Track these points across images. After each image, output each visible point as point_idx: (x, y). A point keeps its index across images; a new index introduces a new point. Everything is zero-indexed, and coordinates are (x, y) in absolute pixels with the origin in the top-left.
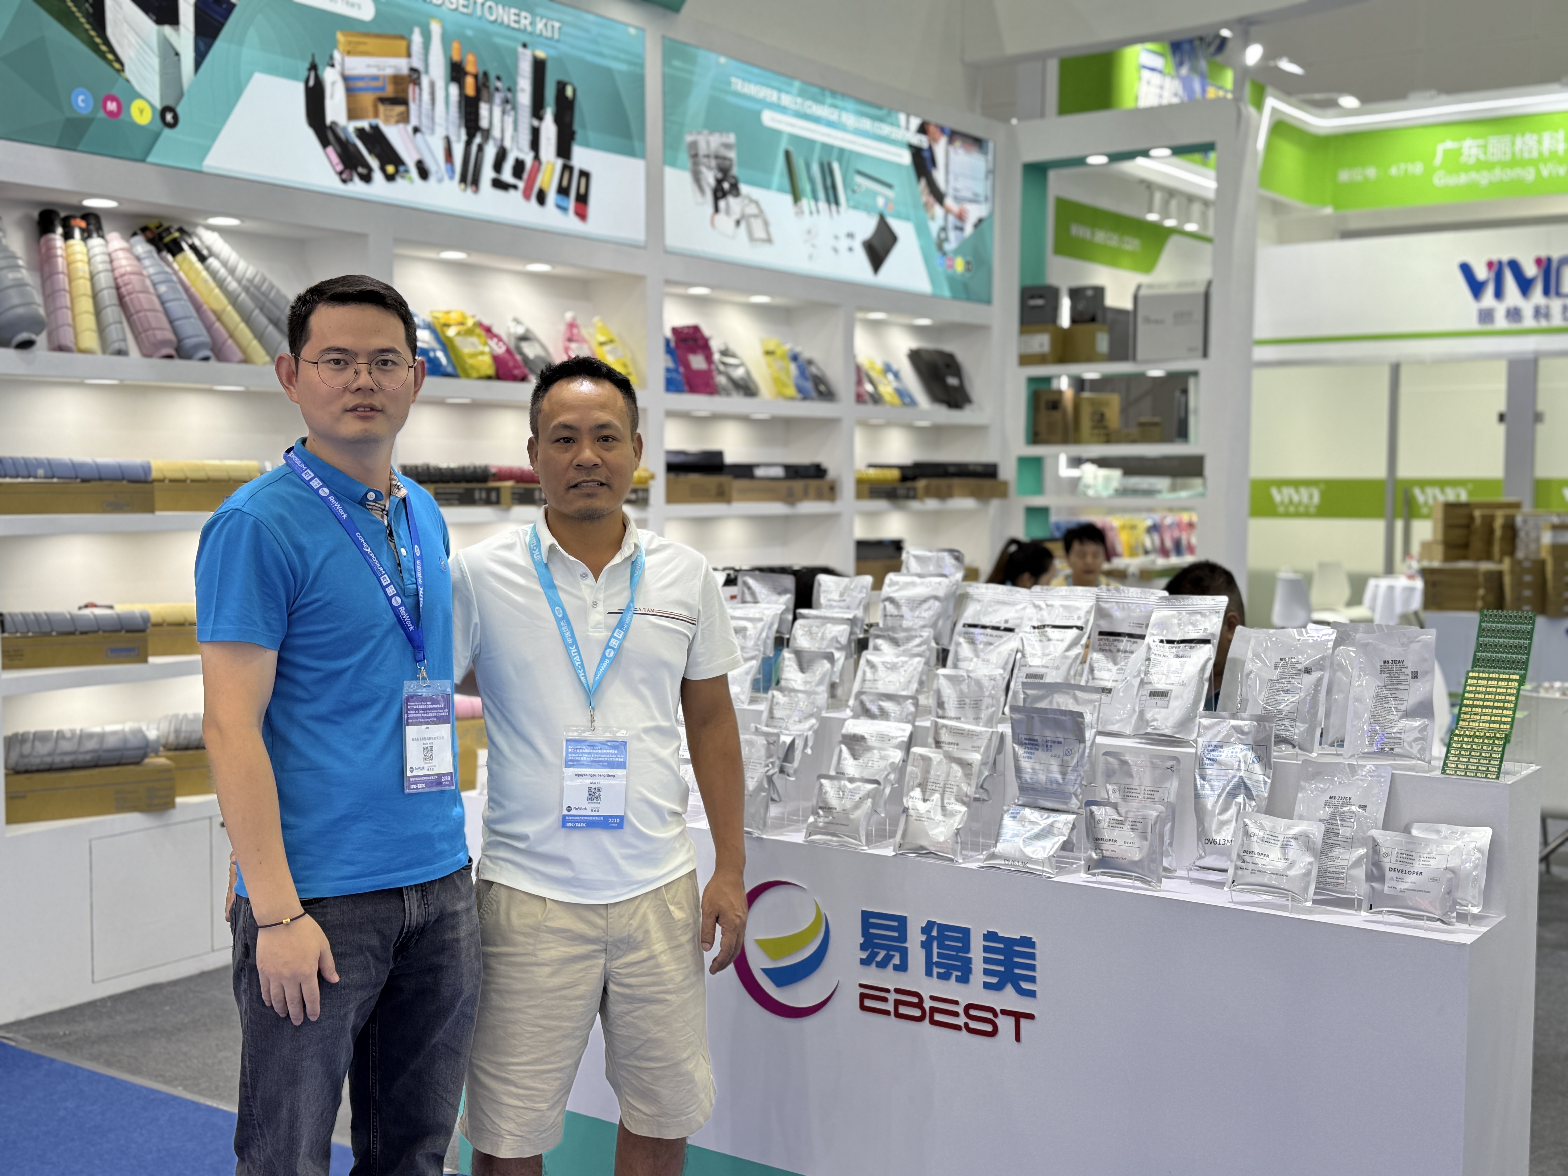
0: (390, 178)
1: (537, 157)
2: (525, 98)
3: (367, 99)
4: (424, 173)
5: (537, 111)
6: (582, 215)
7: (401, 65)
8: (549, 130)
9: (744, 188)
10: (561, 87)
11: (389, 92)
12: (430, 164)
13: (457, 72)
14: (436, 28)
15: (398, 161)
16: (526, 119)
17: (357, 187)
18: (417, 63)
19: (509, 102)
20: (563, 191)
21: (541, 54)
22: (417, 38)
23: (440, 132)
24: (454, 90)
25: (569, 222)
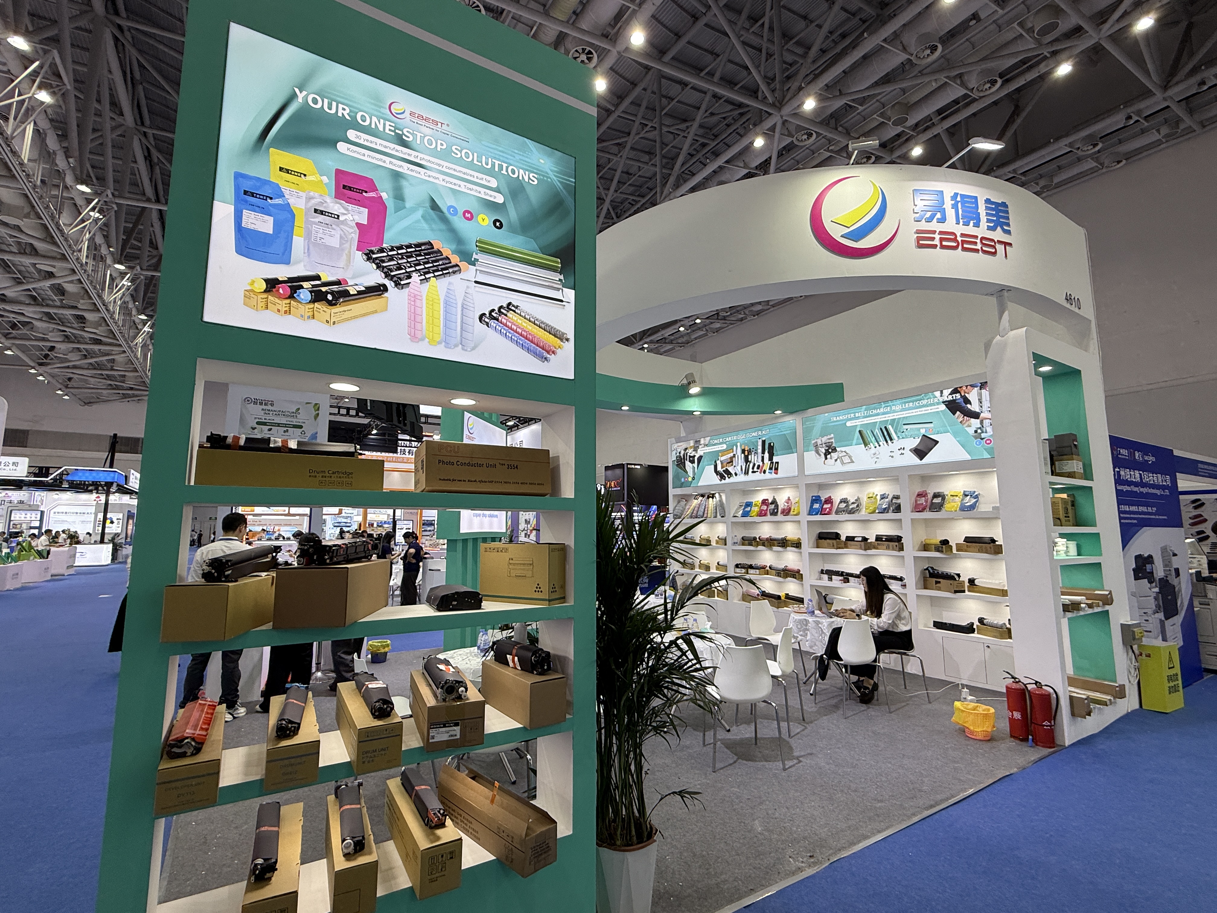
0: (729, 478)
1: (763, 463)
2: (760, 451)
3: (725, 464)
4: (736, 474)
5: (763, 452)
6: (776, 473)
7: (732, 455)
8: (766, 455)
9: (838, 449)
10: (770, 444)
11: (729, 461)
12: (737, 473)
13: (743, 451)
14: (739, 444)
15: (731, 474)
16: (760, 455)
17: (723, 481)
18: (735, 453)
19: (756, 453)
20: (771, 469)
21: (764, 439)
22: (735, 448)
23: (740, 465)
24: (743, 455)
25: (774, 476)
